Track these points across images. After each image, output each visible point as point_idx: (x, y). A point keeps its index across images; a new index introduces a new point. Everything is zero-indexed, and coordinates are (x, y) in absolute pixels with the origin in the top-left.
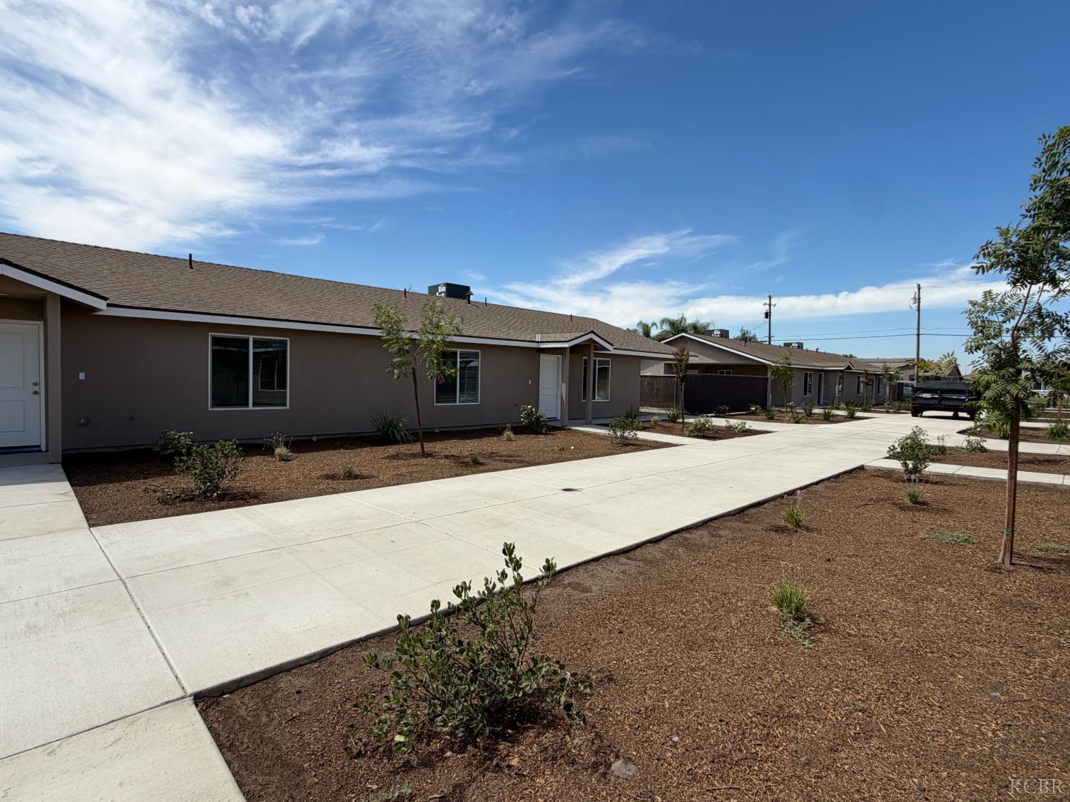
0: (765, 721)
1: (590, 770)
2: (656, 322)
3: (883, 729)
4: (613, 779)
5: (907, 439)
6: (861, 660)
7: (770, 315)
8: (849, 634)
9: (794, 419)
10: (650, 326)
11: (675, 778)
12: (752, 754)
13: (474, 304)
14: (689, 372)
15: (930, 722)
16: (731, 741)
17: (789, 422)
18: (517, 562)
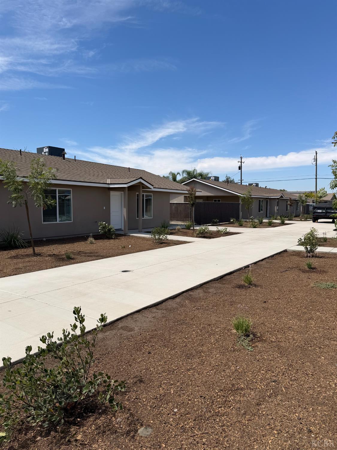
0: (224, 393)
1: (125, 435)
2: (179, 172)
3: (284, 390)
4: (138, 438)
5: (308, 234)
6: (276, 354)
7: (241, 168)
8: (272, 342)
9: (253, 225)
10: (176, 174)
11: (174, 433)
12: (216, 413)
13: (67, 160)
14: (198, 201)
15: (307, 383)
16: (206, 407)
17: (250, 227)
18: (82, 318)
